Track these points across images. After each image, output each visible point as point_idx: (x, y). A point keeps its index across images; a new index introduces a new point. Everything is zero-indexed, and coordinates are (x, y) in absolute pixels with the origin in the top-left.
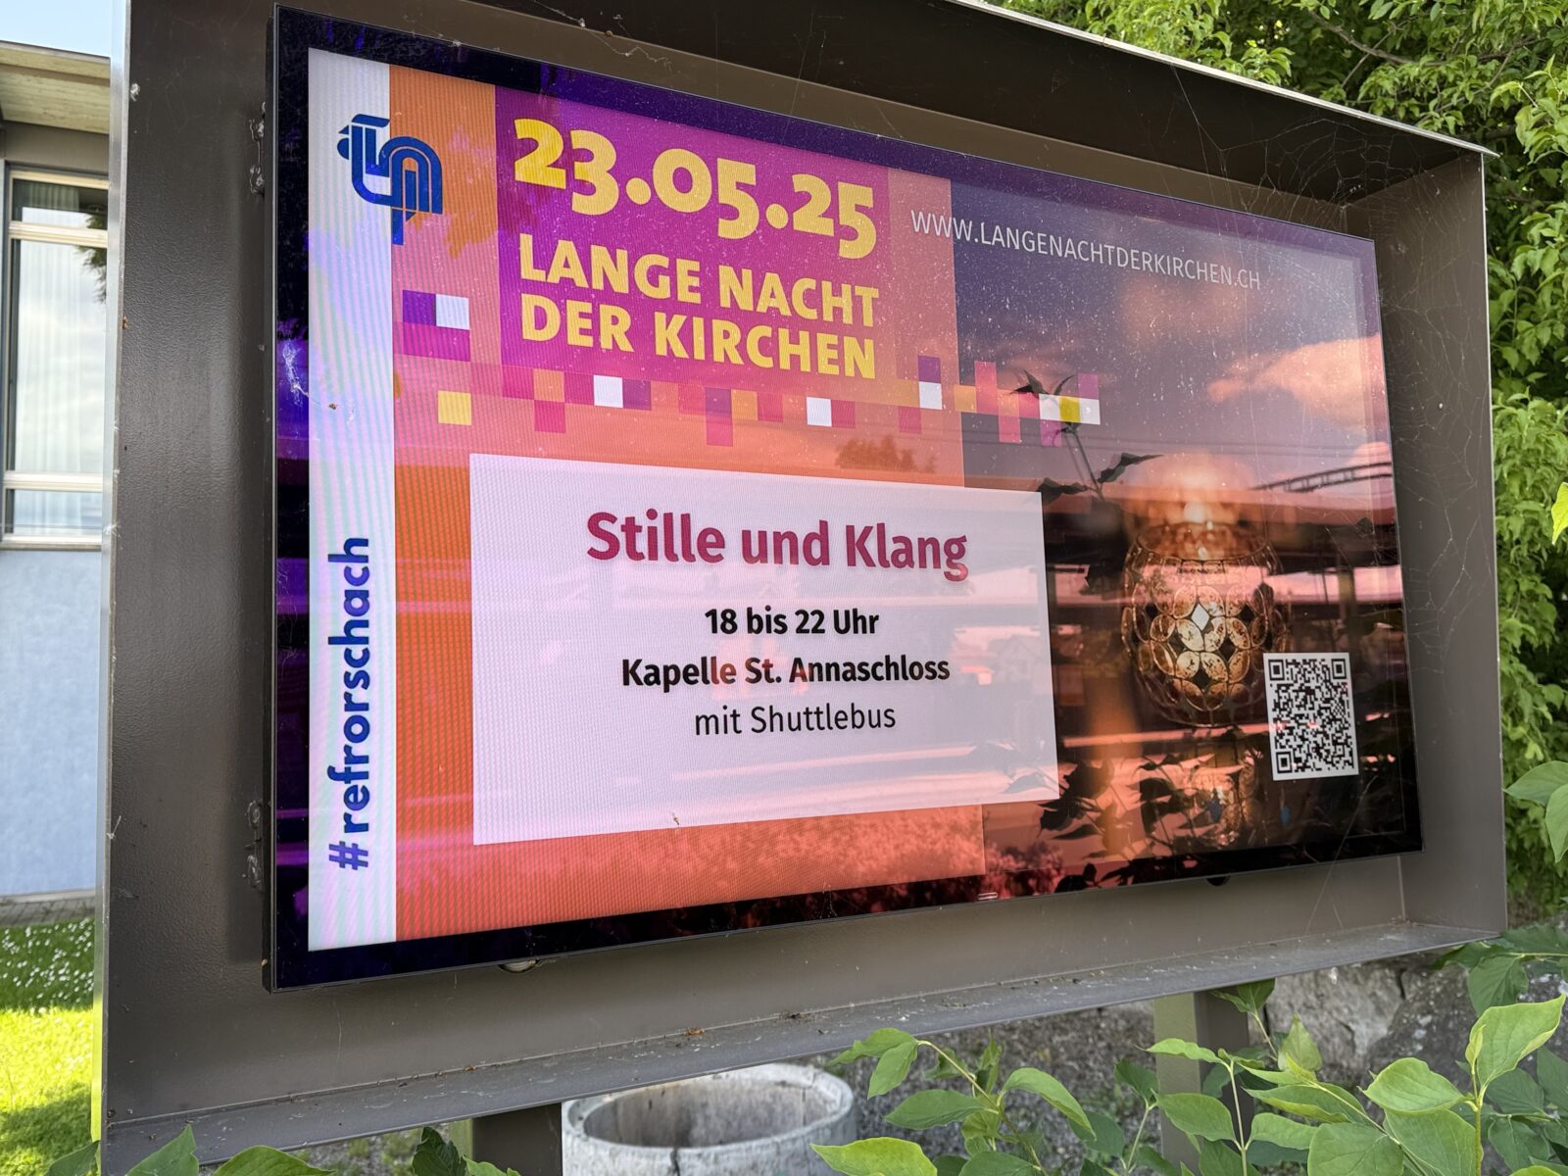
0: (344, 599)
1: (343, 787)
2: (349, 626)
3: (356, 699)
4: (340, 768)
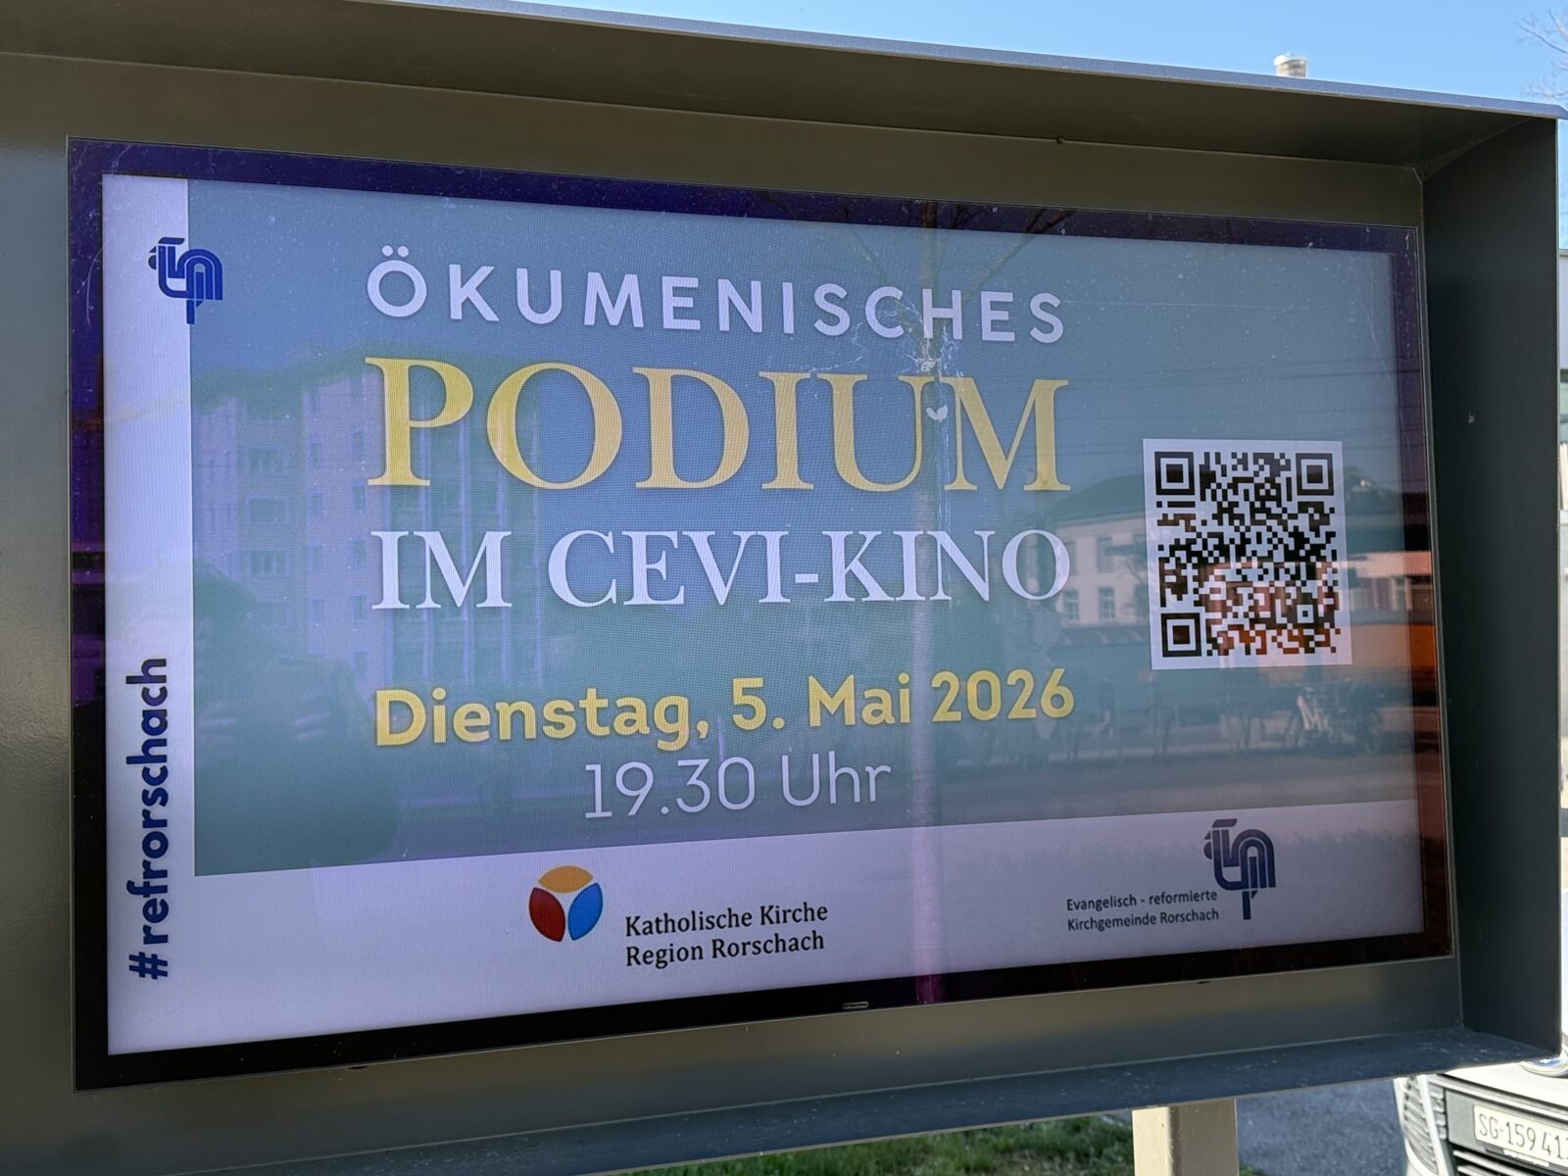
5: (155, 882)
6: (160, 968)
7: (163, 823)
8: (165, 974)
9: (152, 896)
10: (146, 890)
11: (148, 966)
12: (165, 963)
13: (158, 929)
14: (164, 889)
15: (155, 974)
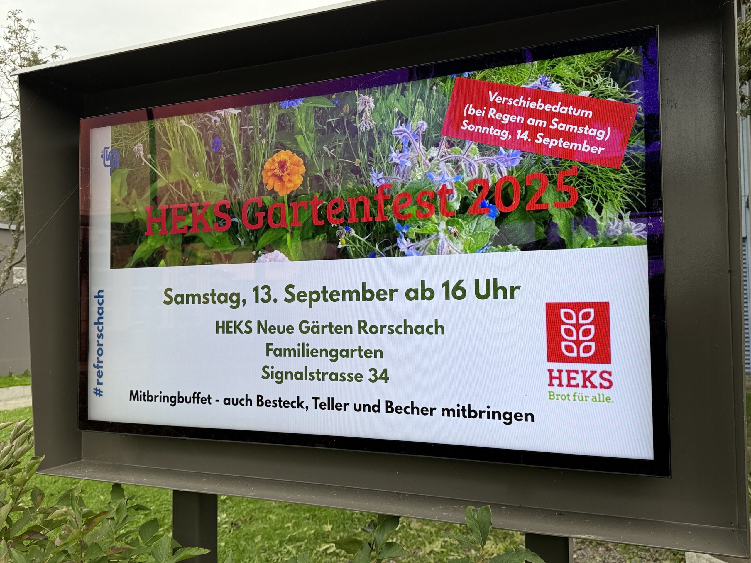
0: (97, 310)
1: (96, 370)
2: (99, 318)
3: (100, 343)
4: (96, 365)
5: (100, 365)
6: (101, 393)
7: (102, 345)
8: (102, 395)
9: (100, 369)
10: (98, 367)
11: (98, 392)
12: (102, 392)
13: (101, 380)
14: (102, 367)
15: (100, 395)
